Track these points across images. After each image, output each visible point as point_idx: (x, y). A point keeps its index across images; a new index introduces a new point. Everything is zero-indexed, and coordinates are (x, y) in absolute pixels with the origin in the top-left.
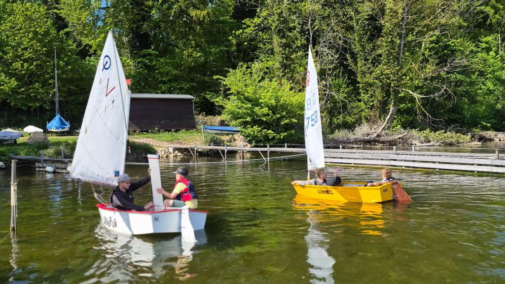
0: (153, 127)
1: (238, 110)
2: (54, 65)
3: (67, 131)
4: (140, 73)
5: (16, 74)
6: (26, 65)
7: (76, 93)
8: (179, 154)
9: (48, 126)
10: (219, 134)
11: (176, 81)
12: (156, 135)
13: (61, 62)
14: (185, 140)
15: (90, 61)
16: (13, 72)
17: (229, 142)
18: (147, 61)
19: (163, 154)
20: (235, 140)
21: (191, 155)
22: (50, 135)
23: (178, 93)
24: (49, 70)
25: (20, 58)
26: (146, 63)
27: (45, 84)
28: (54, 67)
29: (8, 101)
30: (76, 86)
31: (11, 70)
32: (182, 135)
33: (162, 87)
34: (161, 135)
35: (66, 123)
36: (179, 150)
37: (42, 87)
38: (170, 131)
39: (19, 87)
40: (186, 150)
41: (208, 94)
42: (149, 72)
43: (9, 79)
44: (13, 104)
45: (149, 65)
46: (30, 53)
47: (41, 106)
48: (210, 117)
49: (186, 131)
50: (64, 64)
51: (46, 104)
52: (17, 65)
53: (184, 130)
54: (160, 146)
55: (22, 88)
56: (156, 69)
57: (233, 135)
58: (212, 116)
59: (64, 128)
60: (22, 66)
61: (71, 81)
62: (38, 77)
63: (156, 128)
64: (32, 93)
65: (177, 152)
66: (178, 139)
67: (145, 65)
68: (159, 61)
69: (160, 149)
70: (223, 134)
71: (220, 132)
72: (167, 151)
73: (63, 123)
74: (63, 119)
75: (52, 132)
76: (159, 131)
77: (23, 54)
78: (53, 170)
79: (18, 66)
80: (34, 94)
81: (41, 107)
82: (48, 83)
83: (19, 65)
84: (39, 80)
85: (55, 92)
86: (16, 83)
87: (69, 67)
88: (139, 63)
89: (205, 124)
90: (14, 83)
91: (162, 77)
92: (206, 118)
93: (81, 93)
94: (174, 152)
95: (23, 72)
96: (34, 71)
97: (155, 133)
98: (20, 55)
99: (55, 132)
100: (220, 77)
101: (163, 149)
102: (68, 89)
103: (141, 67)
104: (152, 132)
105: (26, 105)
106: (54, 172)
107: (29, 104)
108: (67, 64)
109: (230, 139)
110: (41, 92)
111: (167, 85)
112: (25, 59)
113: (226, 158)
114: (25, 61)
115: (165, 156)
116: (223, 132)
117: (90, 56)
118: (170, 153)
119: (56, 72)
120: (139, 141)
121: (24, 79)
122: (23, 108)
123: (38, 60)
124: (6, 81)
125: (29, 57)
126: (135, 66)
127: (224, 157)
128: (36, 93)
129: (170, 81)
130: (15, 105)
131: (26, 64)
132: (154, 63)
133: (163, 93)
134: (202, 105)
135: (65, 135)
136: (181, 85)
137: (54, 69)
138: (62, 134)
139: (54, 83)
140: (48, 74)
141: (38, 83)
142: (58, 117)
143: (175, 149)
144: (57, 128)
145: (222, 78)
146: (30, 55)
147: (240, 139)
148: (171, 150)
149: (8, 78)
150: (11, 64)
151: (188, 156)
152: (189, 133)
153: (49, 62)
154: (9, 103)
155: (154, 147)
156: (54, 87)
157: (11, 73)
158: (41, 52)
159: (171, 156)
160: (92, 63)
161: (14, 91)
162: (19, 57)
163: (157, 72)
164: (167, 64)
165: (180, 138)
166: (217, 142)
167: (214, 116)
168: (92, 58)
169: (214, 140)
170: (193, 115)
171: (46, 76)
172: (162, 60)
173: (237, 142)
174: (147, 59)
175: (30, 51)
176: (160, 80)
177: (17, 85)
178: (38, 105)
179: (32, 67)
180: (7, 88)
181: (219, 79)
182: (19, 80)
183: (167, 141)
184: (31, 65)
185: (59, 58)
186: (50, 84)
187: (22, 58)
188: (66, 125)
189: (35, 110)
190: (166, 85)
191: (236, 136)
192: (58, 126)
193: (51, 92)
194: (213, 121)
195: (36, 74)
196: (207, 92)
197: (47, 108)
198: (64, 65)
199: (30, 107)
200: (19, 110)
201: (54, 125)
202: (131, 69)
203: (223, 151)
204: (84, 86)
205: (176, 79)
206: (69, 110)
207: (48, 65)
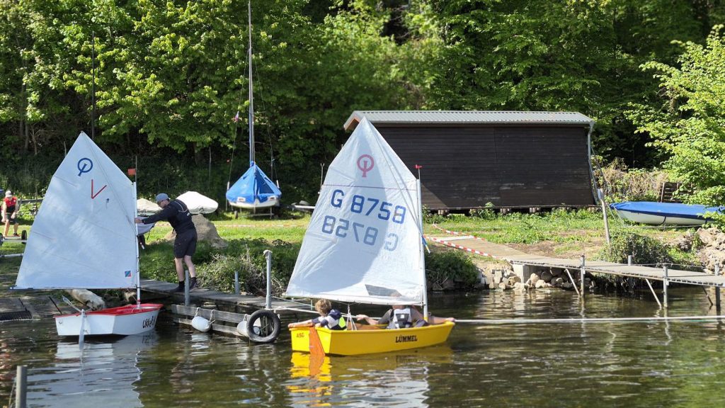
0: (480, 199)
1: (708, 159)
2: (246, 38)
3: (273, 207)
4: (453, 54)
5: (160, 64)
6: (182, 42)
7: (299, 109)
8: (540, 283)
9: (230, 193)
10: (656, 225)
11: (547, 72)
12: (486, 224)
13: (263, 34)
14: (560, 242)
15: (332, 26)
16: (154, 60)
17: (685, 250)
18: (472, 22)
19: (497, 281)
20: (701, 245)
21: (572, 289)
22: (234, 216)
23: (552, 109)
24: (236, 52)
25: (169, 26)
26: (469, 26)
27: (225, 87)
28: (246, 44)
29: (141, 131)
30: (300, 91)
31: (151, 54)
32: (558, 224)
33: (509, 91)
34: (499, 222)
35: (271, 185)
36: (542, 271)
37: (219, 96)
38: (525, 211)
39: (167, 95)
40: (560, 272)
41: (631, 108)
42: (475, 51)
43: (143, 78)
44: (151, 139)
45: (476, 34)
46: (192, 13)
47: (216, 142)
48: (637, 172)
49: (569, 212)
50: (270, 36)
51: (226, 136)
52: (163, 42)
53: (562, 211)
54: (490, 259)
55: (172, 97)
56: (495, 43)
57: (696, 229)
58: (642, 171)
59: (264, 199)
60: (175, 45)
61: (286, 78)
62: (212, 71)
63: (489, 205)
64: (196, 109)
65: (533, 276)
66: (542, 239)
67: (467, 32)
68: (503, 20)
69: (491, 266)
70: (668, 227)
71: (661, 219)
72: (508, 272)
73: (262, 188)
74: (264, 176)
75: (237, 209)
76: (497, 211)
77: (177, 15)
78: (207, 327)
79: (165, 45)
80: (202, 114)
81: (215, 146)
82: (232, 86)
83: (168, 42)
84: (213, 79)
85: (247, 108)
86: (160, 85)
87: (283, 45)
88: (452, 26)
89: (623, 191)
90: (154, 86)
91: (510, 62)
92: (626, 175)
93: (310, 108)
94: (527, 276)
95: (176, 59)
96: (201, 56)
97: (484, 216)
98: (171, 17)
99: (244, 210)
100: (659, 66)
101: (498, 266)
102: (278, 97)
103: (458, 39)
104: (477, 214)
105: (181, 140)
106: (210, 332)
107: (188, 139)
108: (277, 37)
109: (687, 243)
110: (216, 107)
111: (524, 85)
112: (183, 27)
113: (666, 305)
114: (183, 31)
115: (503, 286)
116: (669, 219)
117: (334, 13)
118: (517, 280)
119: (252, 57)
120: (439, 240)
121: (178, 77)
122: (175, 147)
123: (209, 29)
124: (136, 82)
125: (191, 22)
126: (443, 37)
127: (662, 301)
128: (205, 109)
129: (530, 72)
130: (157, 141)
131: (182, 39)
132: (489, 27)
133: (511, 106)
134: (616, 137)
135: (267, 218)
136: (559, 83)
137: (245, 50)
138: (261, 214)
139: (247, 86)
140: (234, 62)
141: (209, 85)
142: (253, 169)
143: (531, 269)
144: (249, 200)
145: (665, 67)
146: (192, 17)
147: (715, 244)
148: (519, 270)
149: (140, 75)
150: (149, 40)
151: (564, 288)
152: (576, 218)
153: (235, 32)
154: (145, 135)
155: (474, 262)
156: (246, 96)
157: (150, 62)
158: (218, 10)
159: (519, 287)
160: (337, 32)
161: (156, 106)
162: (168, 22)
163: (497, 49)
164: (522, 28)
165: (546, 234)
166: (646, 254)
167: (649, 168)
168: (338, 17)
169: (638, 247)
170: (588, 167)
171: (228, 68)
172: (510, 18)
173: (707, 250)
174: (473, 17)
175: (193, 8)
176: (503, 70)
177: (161, 90)
178: (209, 139)
179: (196, 46)
180: (139, 100)
181: (654, 71)
182: (169, 78)
183: (514, 243)
184: (193, 42)
185: (258, 22)
186: (238, 87)
187: (174, 25)
188: (272, 192)
189: (204, 151)
190: (519, 85)
191: (705, 235)
192: (252, 193)
193: (239, 107)
194: (644, 184)
195: (206, 63)
196: (630, 104)
197: (230, 147)
198: (270, 40)
199: (191, 145)
200: (168, 151)
201: (242, 191)
202: (432, 43)
203: (658, 284)
204: (318, 92)
205: (546, 66)
206: (281, 151)
207: (234, 41)
